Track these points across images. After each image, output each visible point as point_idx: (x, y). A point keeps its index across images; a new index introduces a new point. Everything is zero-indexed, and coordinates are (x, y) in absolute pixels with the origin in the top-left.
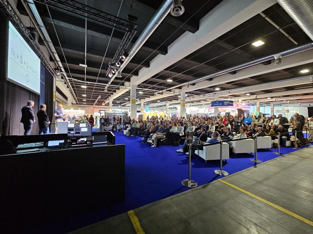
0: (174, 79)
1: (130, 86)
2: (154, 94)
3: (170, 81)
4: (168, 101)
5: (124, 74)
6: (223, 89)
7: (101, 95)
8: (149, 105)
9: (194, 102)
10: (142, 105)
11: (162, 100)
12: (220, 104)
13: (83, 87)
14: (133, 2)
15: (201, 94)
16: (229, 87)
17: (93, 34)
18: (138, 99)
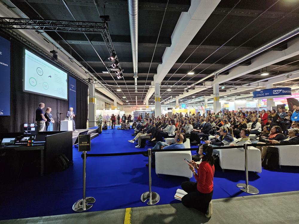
0: (197, 71)
1: (154, 85)
2: (184, 90)
3: (191, 74)
4: (205, 96)
5: (140, 74)
6: (274, 73)
7: (137, 96)
8: (185, 102)
9: (241, 95)
10: (177, 102)
11: (198, 95)
12: (266, 94)
13: (118, 90)
14: (105, 2)
15: (243, 84)
16: (284, 70)
17: (97, 44)
18: (172, 96)
